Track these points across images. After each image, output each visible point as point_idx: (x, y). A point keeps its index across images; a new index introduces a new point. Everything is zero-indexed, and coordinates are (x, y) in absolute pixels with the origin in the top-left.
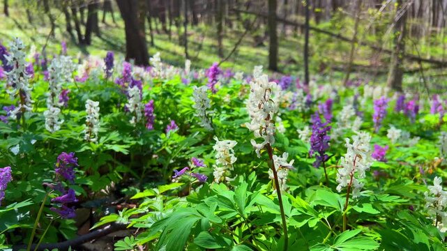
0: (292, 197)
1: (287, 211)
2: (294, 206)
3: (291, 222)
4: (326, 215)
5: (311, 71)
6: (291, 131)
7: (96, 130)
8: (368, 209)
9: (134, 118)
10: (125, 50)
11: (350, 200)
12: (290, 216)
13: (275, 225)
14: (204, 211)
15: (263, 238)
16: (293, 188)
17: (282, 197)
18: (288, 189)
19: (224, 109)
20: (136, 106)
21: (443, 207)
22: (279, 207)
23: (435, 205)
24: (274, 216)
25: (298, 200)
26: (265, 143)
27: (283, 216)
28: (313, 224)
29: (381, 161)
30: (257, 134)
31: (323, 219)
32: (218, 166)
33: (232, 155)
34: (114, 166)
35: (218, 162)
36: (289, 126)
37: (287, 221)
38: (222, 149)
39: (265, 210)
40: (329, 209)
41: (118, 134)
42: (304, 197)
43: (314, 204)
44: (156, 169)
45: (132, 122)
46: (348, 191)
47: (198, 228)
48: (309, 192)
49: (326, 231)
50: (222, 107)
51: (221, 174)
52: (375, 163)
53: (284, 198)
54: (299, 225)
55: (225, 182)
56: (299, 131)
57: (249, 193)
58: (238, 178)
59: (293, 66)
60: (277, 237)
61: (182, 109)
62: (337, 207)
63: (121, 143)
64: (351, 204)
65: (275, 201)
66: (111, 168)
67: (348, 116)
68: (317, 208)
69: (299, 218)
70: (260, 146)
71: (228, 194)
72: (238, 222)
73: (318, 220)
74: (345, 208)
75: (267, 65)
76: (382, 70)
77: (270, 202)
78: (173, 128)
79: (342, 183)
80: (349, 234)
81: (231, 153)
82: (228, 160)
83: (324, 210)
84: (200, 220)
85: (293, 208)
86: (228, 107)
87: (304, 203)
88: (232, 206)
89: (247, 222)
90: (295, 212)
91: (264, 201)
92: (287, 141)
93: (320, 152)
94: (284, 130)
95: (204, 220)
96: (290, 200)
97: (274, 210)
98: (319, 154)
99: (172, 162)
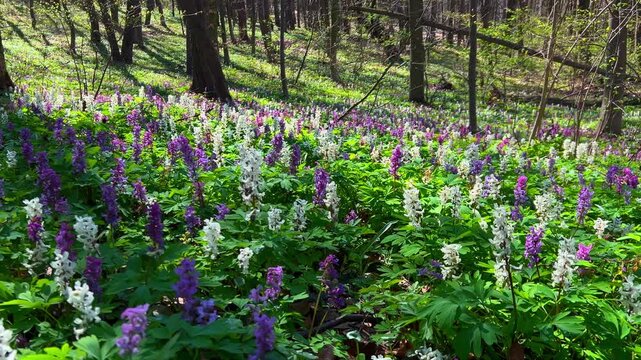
3: (520, 309)
4: (543, 305)
9: (330, 212)
12: (518, 304)
14: (456, 301)
21: (634, 299)
23: (628, 298)
28: (534, 310)
29: (586, 259)
31: (541, 308)
32: (446, 266)
35: (447, 263)
37: (517, 308)
38: (449, 252)
41: (322, 231)
45: (329, 217)
49: (544, 314)
51: (448, 272)
54: (525, 311)
55: (450, 279)
58: (463, 276)
61: (363, 197)
62: (552, 297)
63: (323, 239)
69: (525, 306)
73: (537, 307)
78: (352, 218)
79: (556, 280)
81: (457, 255)
82: (454, 261)
83: (542, 301)
85: (519, 298)
90: (521, 302)
93: (533, 255)
95: (461, 306)
98: (533, 257)
99: (366, 257)
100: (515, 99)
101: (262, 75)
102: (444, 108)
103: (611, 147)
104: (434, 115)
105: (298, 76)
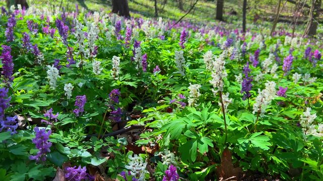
0: (230, 116)
1: (227, 122)
2: (231, 120)
3: (229, 128)
4: (247, 125)
5: (247, 21)
6: (231, 76)
7: (118, 73)
8: (267, 123)
9: (137, 65)
10: (111, 3)
11: (259, 118)
12: (229, 125)
13: (220, 129)
14: (187, 121)
15: (214, 135)
16: (231, 111)
17: (226, 115)
18: (228, 111)
19: (189, 58)
20: (139, 58)
21: (310, 123)
22: (223, 121)
23: (306, 122)
24: (221, 124)
25: (233, 117)
26: (218, 90)
27: (226, 125)
28: (239, 129)
29: (283, 96)
30: (215, 86)
31: (245, 127)
32: (191, 98)
33: (199, 92)
34: (129, 94)
35: (191, 96)
36: (230, 72)
37: (227, 127)
38: (193, 89)
39: (215, 121)
40: (249, 123)
41: (130, 76)
42: (236, 116)
43: (241, 119)
44: (150, 95)
45: (137, 68)
46: (258, 113)
47: (186, 129)
48: (239, 113)
49: (246, 132)
50: (188, 57)
51: (192, 102)
52: (278, 98)
53: (227, 116)
54: (233, 129)
55: (194, 106)
56: (236, 76)
57: (209, 113)
58: (201, 105)
59: (234, 17)
60: (222, 135)
61: (163, 58)
62: (252, 121)
63: (131, 81)
64: (260, 120)
65: (222, 117)
66: (127, 95)
67: (268, 65)
68: (243, 122)
69: (233, 126)
70: (216, 91)
71: (199, 113)
72: (200, 127)
73: (242, 127)
74: (256, 122)
75: (215, 16)
76: (302, 20)
77: (219, 118)
78: (157, 70)
79: (256, 110)
80: (257, 134)
81: (198, 91)
82: (196, 95)
83: (246, 123)
84: (186, 125)
85: (230, 121)
86: (191, 57)
87: (236, 119)
88: (200, 119)
89: (205, 127)
90: (231, 123)
91: (216, 117)
92: (228, 83)
93: (246, 92)
94: (227, 75)
95: (188, 125)
96: (229, 117)
97: (221, 121)
98: (246, 93)
99: (159, 91)
100: (265, 19)
101: (147, 6)
102: (232, 23)
103: (309, 41)
104: (227, 26)
105: (163, 7)
